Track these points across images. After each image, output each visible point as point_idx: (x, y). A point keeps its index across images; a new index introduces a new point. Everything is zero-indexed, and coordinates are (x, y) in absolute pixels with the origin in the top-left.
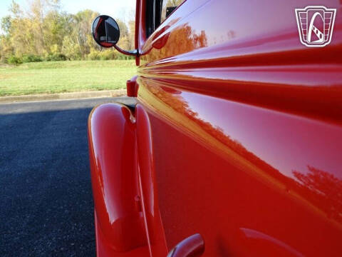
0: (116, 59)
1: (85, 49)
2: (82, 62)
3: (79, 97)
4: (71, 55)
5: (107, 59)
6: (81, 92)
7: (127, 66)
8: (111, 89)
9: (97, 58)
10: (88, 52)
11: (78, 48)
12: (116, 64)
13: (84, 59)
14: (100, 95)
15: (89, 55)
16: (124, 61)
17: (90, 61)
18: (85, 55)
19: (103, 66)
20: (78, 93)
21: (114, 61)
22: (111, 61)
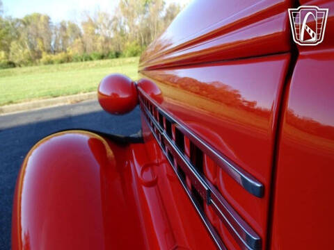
0: (71, 61)
1: (36, 54)
2: (34, 68)
3: (29, 108)
4: (22, 62)
5: (62, 62)
6: (32, 102)
7: (84, 68)
8: (68, 94)
9: (50, 62)
10: (40, 57)
11: (28, 53)
12: (72, 67)
13: (36, 64)
14: (55, 102)
15: (41, 60)
16: (81, 63)
17: (43, 66)
18: (37, 61)
19: (58, 69)
20: (28, 103)
21: (69, 64)
22: (65, 65)
